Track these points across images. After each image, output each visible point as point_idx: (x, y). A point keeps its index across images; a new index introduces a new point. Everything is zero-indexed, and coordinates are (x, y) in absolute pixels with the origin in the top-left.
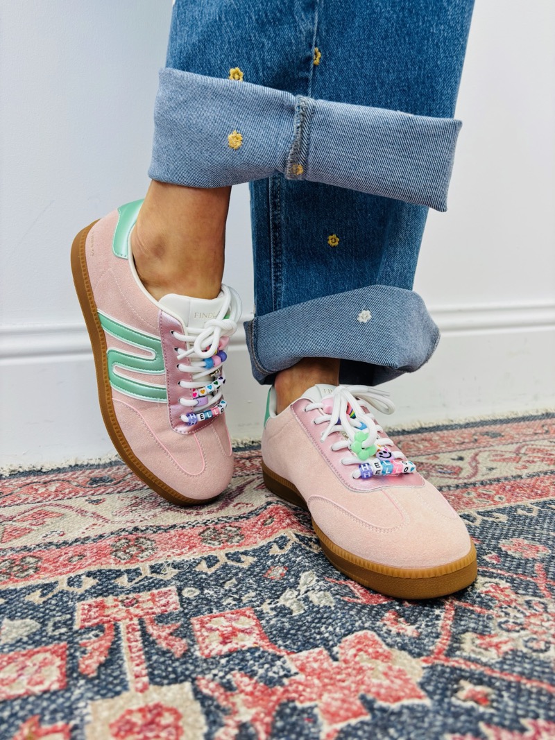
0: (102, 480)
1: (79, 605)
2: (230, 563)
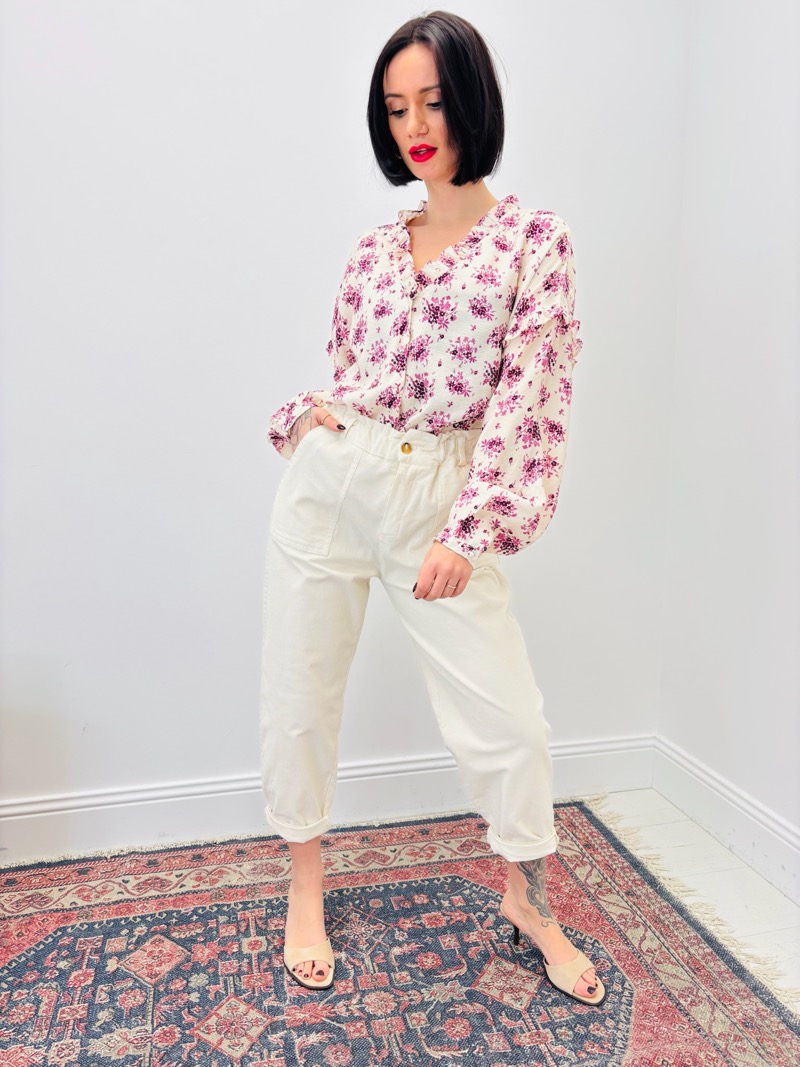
1: (239, 913)
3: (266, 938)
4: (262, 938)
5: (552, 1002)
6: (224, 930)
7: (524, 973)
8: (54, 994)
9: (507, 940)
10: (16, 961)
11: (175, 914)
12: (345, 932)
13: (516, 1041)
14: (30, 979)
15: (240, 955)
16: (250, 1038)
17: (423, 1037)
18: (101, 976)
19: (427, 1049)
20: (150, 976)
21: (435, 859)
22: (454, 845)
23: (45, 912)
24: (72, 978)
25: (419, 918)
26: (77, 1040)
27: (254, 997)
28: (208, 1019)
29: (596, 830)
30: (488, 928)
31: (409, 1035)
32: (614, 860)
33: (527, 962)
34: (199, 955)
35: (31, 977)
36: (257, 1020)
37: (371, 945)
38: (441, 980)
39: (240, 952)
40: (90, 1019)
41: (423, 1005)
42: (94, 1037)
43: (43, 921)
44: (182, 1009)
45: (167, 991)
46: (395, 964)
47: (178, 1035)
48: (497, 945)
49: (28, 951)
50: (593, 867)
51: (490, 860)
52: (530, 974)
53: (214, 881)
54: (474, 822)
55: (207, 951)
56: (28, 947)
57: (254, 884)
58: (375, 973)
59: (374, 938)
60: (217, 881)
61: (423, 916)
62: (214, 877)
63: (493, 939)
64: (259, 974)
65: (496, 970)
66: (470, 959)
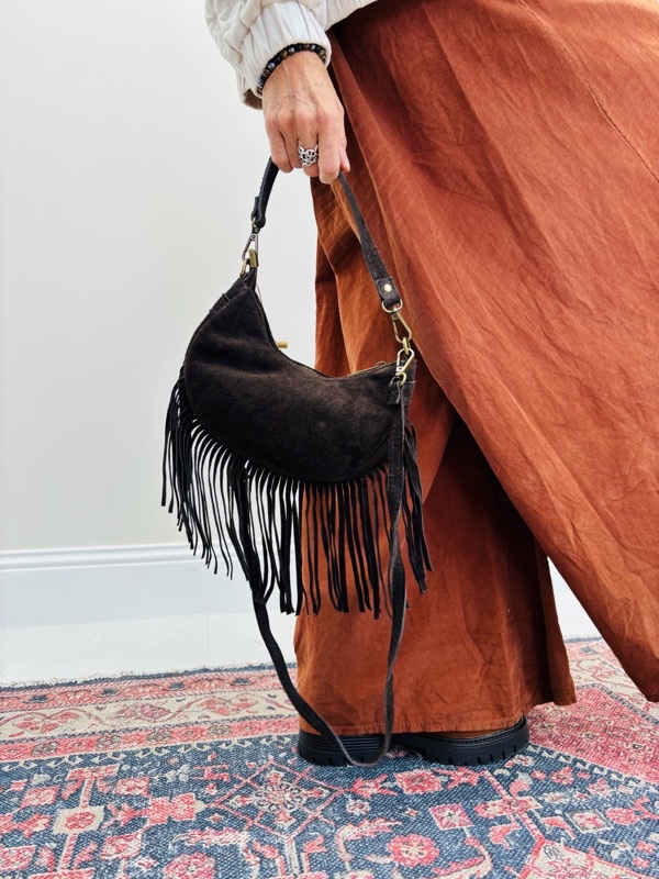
0: (111, 691)
1: (71, 771)
2: (156, 753)
3: (105, 809)
4: (98, 811)
6: (33, 796)
7: (612, 871)
9: (558, 812)
12: (253, 799)
30: (521, 794)
33: (609, 849)
37: (299, 822)
39: (48, 829)
48: (542, 820)
52: (623, 871)
53: (48, 728)
57: (114, 731)
58: (303, 872)
59: (306, 810)
60: (54, 727)
61: (399, 775)
62: (52, 722)
63: (532, 810)
64: (67, 871)
65: (552, 868)
66: (494, 846)
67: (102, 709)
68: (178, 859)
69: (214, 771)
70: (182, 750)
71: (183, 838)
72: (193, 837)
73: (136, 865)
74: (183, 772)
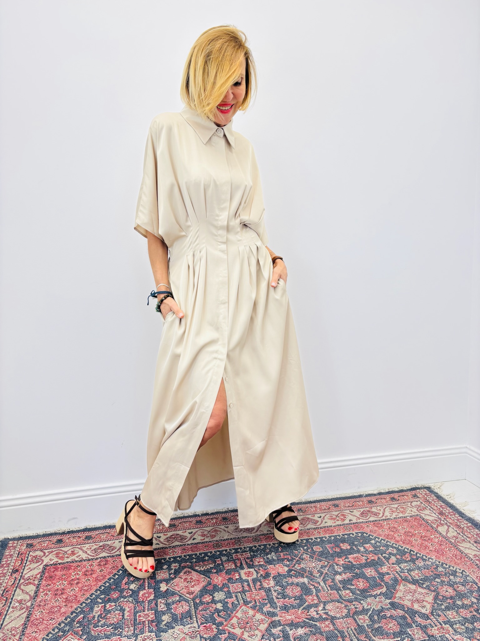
0: (225, 519)
1: (233, 555)
2: (259, 547)
3: (255, 570)
4: (253, 571)
5: (445, 608)
6: (226, 565)
7: (423, 591)
8: (131, 605)
9: (406, 571)
10: (102, 585)
11: (194, 556)
12: (302, 565)
13: (429, 632)
14: (115, 596)
15: (241, 580)
16: (261, 631)
17: (369, 630)
18: (158, 595)
19: (374, 638)
20: (189, 593)
21: (347, 521)
22: (357, 513)
23: (113, 556)
24: (140, 595)
25: (347, 558)
26: (153, 634)
27: (257, 606)
28: (231, 620)
29: (444, 504)
30: (393, 564)
31: (360, 629)
32: (460, 522)
33: (423, 584)
34: (216, 581)
35: (115, 595)
36: (262, 620)
37: (321, 574)
38: (371, 596)
39: (241, 578)
40: (158, 620)
41: (364, 611)
42: (163, 632)
43: (113, 562)
44: (213, 614)
45: (202, 603)
46: (339, 585)
47: (215, 630)
48: (401, 574)
49: (110, 579)
50: (449, 526)
51: (381, 522)
52: (426, 591)
53: (213, 536)
54: (365, 499)
55: (220, 578)
56: (108, 577)
57: (238, 538)
58: (329, 591)
59: (322, 570)
60: (215, 536)
61: (349, 556)
62: (212, 534)
63: (398, 571)
64: (256, 592)
65: (405, 590)
66: (386, 582)
67: (227, 527)
68: (288, 587)
69: (284, 554)
70: (268, 546)
71: (286, 581)
72: (290, 580)
73: (277, 589)
74: (273, 556)
